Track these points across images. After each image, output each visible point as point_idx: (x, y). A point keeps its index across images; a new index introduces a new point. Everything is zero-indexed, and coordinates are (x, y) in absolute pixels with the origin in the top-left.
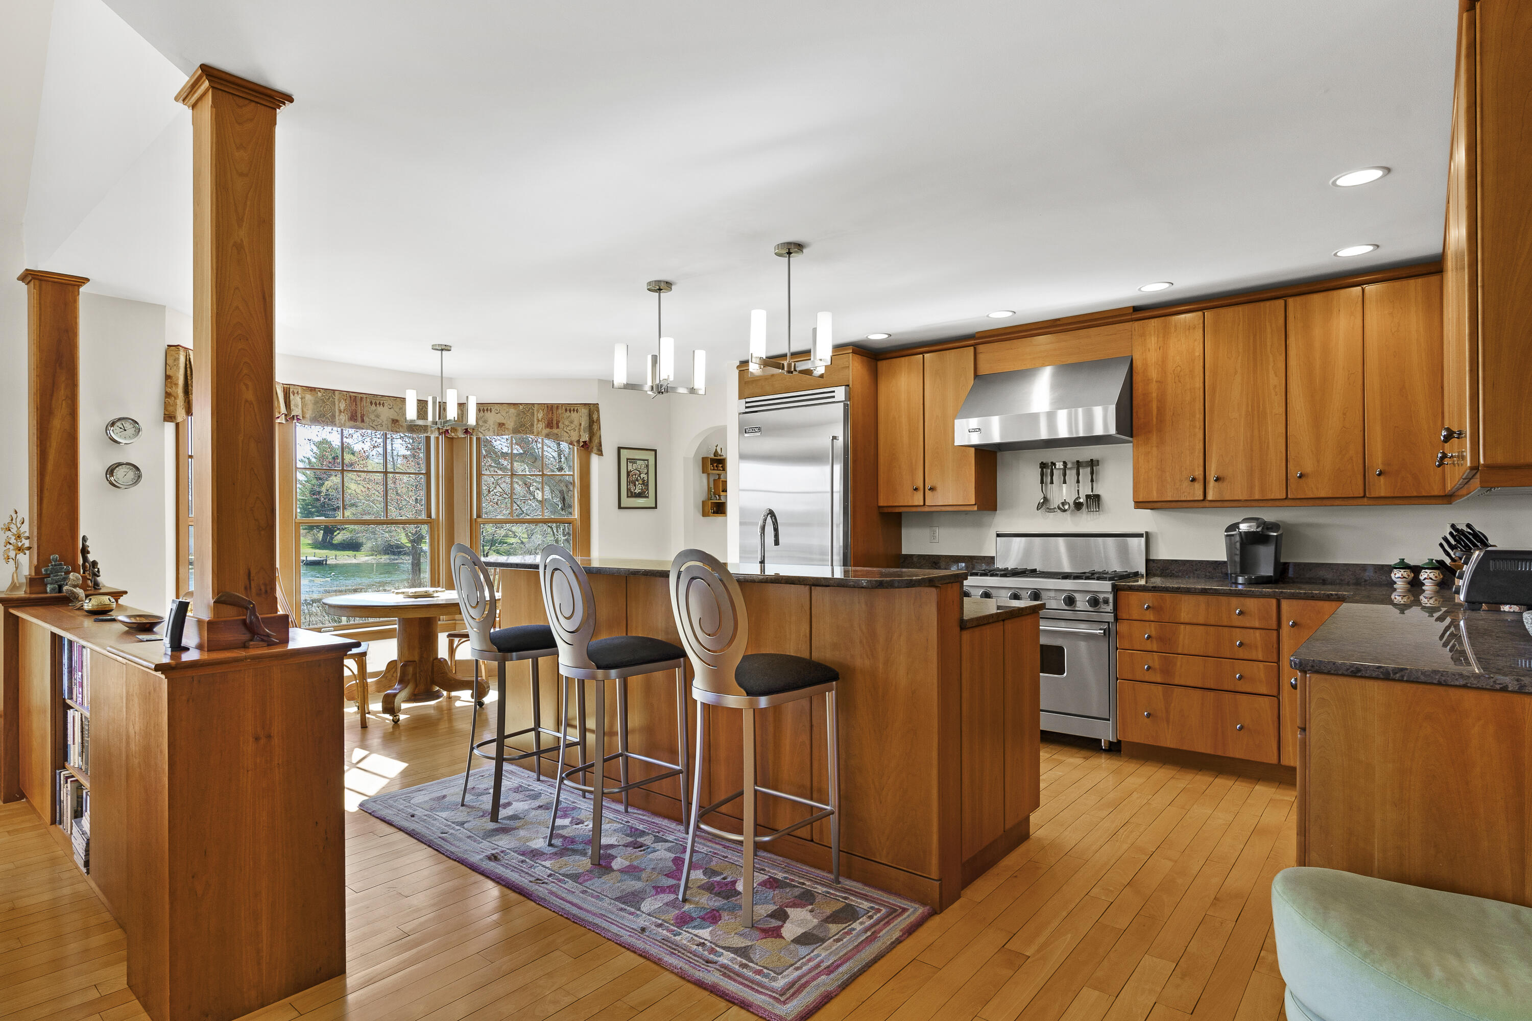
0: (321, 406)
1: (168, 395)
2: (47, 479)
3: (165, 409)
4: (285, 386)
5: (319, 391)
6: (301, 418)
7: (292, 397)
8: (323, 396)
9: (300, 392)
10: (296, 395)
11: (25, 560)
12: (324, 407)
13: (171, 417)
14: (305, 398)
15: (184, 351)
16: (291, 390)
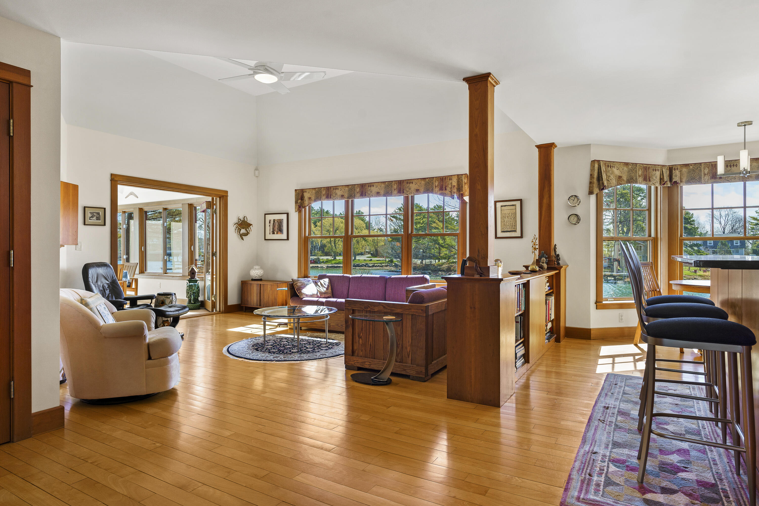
0: (692, 174)
1: (591, 183)
2: (542, 222)
3: (589, 189)
4: (670, 166)
5: (691, 165)
6: (680, 182)
7: (674, 171)
8: (693, 167)
9: (679, 168)
10: (676, 170)
11: (537, 252)
12: (694, 174)
13: (591, 193)
14: (682, 171)
15: (597, 162)
16: (674, 168)
